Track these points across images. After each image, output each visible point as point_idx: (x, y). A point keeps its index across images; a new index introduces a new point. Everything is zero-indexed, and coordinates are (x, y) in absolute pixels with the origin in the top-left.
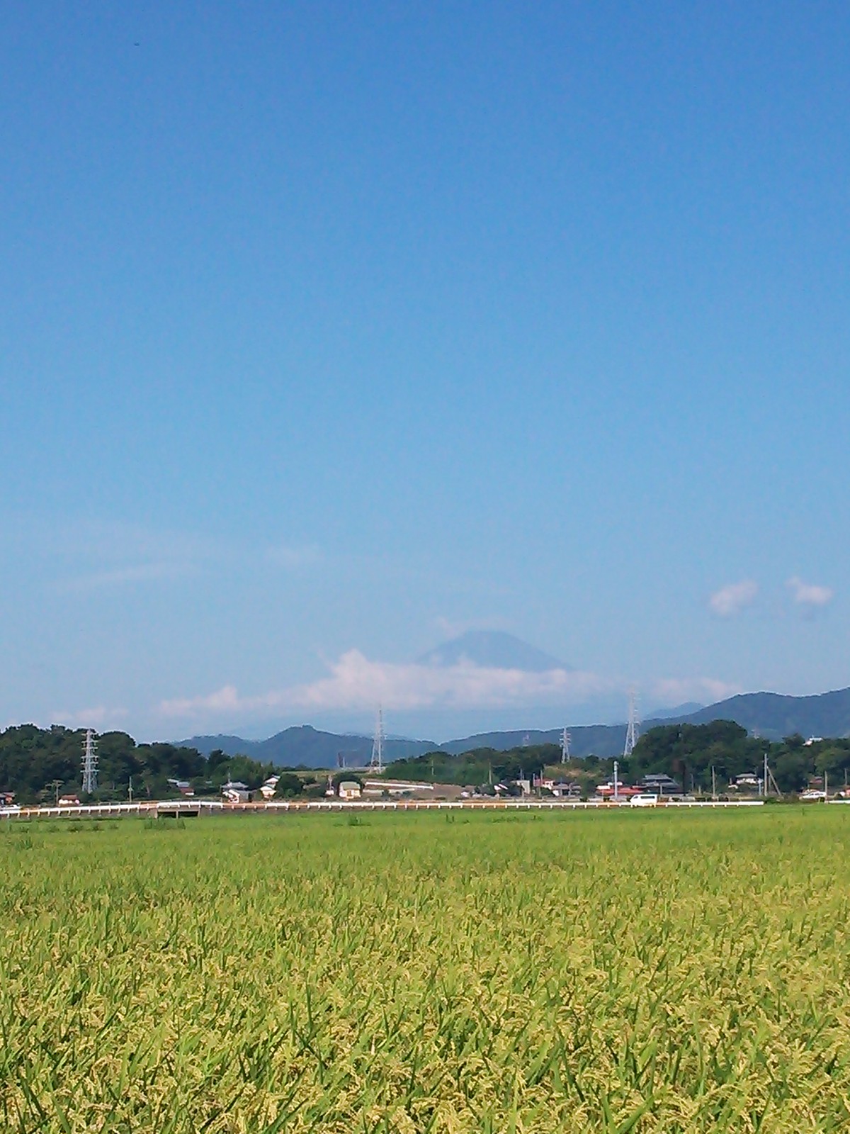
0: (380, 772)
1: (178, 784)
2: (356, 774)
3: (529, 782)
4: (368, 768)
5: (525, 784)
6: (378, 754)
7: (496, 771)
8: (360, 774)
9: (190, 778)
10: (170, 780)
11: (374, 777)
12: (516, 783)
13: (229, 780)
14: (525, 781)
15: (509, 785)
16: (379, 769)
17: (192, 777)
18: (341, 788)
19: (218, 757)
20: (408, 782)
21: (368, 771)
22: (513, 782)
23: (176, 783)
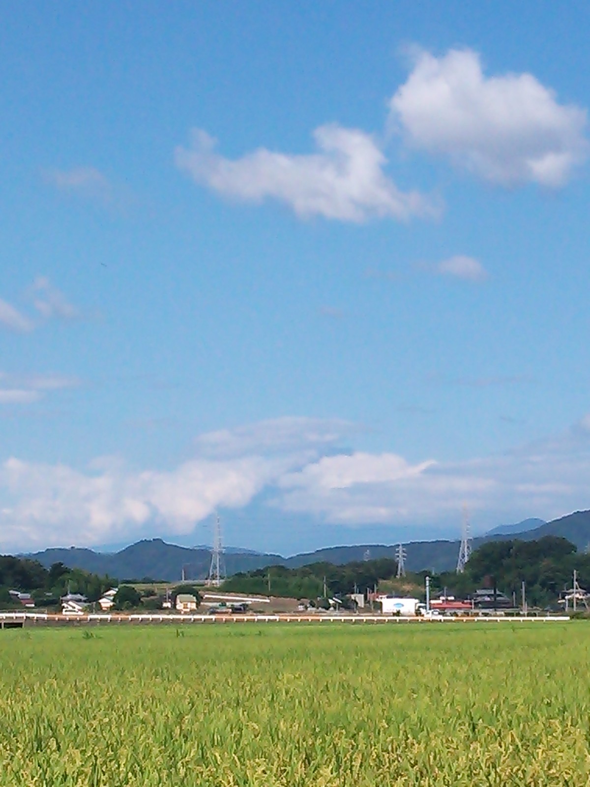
0: (218, 586)
1: (19, 596)
2: (194, 587)
3: (363, 595)
4: (206, 582)
5: (359, 598)
6: (216, 568)
7: (331, 586)
8: (199, 587)
9: (30, 590)
10: (11, 592)
11: (213, 590)
12: (351, 597)
13: (69, 592)
14: (360, 595)
15: (343, 598)
16: (217, 582)
17: (33, 589)
18: (178, 601)
19: (59, 571)
20: (245, 595)
21: (207, 584)
22: (347, 595)
23: (18, 595)
